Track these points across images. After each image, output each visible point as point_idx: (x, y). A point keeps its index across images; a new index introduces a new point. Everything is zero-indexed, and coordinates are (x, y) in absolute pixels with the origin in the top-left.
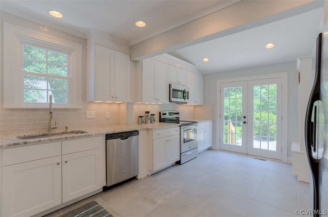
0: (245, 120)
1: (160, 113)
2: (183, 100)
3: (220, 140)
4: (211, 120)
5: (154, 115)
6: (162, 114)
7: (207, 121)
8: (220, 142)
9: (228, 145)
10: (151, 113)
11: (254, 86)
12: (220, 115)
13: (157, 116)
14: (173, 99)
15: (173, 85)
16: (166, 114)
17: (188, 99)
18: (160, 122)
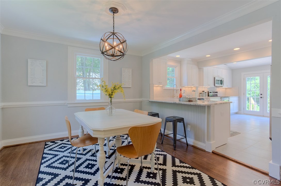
0: (261, 96)
1: (208, 92)
2: (221, 85)
3: (244, 108)
4: (237, 96)
5: (206, 93)
7: (235, 97)
8: (244, 109)
9: (250, 111)
11: (268, 76)
12: (244, 93)
13: (207, 93)
14: (216, 84)
15: (216, 78)
16: (211, 92)
17: (223, 84)
18: (208, 96)
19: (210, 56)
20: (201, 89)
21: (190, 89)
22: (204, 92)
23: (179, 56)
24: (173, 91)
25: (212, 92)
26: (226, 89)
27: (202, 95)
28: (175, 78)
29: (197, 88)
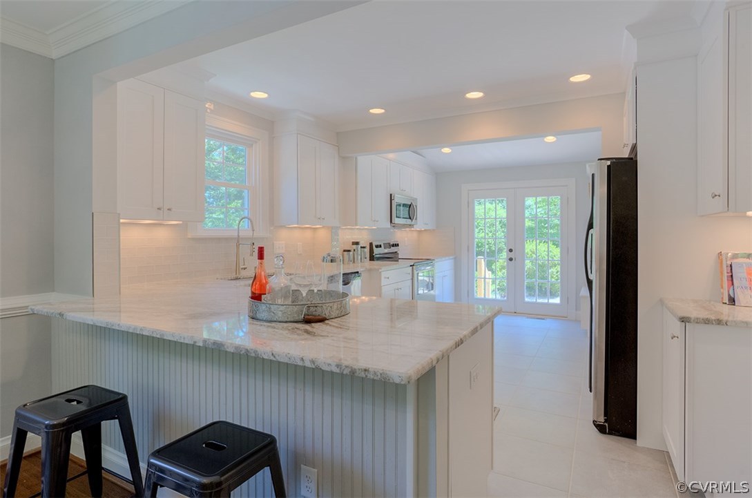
0: (512, 255)
1: (371, 244)
2: (409, 222)
3: (468, 292)
4: (451, 257)
5: (364, 247)
6: (374, 247)
7: (446, 258)
8: (469, 295)
9: (483, 300)
10: (361, 245)
11: (526, 199)
12: (468, 247)
13: (367, 250)
14: (396, 219)
15: (396, 195)
16: (380, 246)
17: (416, 219)
18: (370, 260)
19: (383, 111)
20: (347, 236)
21: (308, 234)
22: (359, 246)
23: (265, 96)
24: (238, 246)
25: (382, 246)
26: (420, 232)
27: (352, 257)
28: (246, 191)
29: (333, 230)
